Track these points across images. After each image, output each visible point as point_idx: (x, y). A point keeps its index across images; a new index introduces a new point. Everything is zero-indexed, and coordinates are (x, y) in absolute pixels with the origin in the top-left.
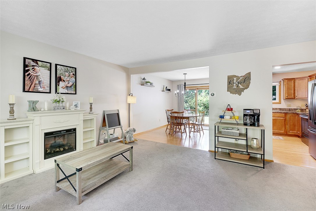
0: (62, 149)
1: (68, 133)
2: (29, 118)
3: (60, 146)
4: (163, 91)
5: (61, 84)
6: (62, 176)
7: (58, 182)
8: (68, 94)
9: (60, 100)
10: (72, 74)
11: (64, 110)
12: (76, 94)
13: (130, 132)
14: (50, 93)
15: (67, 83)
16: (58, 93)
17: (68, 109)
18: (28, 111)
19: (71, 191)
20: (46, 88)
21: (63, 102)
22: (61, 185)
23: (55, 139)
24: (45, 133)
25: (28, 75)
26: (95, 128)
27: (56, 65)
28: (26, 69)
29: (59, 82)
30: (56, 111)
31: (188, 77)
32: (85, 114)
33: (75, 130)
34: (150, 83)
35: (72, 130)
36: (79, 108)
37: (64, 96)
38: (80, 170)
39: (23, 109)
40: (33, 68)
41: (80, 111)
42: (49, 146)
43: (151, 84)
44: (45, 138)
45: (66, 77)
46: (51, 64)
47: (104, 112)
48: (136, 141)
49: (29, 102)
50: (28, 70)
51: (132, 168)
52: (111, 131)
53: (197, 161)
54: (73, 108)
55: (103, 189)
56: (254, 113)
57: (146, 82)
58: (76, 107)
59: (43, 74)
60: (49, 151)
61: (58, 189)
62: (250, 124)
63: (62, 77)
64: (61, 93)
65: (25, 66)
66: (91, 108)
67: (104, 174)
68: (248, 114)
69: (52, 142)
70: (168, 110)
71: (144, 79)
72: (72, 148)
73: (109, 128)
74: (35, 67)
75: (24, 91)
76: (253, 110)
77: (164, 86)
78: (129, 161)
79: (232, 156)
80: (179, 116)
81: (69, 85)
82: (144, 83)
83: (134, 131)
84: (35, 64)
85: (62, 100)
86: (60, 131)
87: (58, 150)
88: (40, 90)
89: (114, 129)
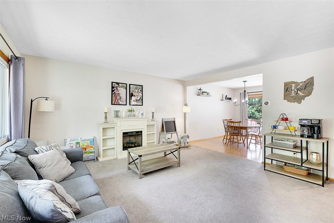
0: (133, 145)
1: (137, 134)
2: (115, 122)
3: (132, 143)
4: (222, 100)
5: (133, 98)
6: (131, 160)
7: (129, 164)
8: (137, 105)
9: (132, 110)
10: (140, 90)
11: (135, 117)
12: (142, 105)
13: (184, 137)
14: (126, 105)
15: (136, 97)
16: (131, 105)
17: (137, 116)
18: (114, 117)
19: (136, 170)
20: (124, 102)
21: (134, 111)
22: (131, 166)
23: (130, 137)
24: (123, 133)
25: (114, 93)
26: (155, 132)
27: (130, 85)
28: (113, 89)
29: (131, 97)
30: (129, 118)
31: (248, 85)
32: (148, 121)
33: (141, 132)
34: (206, 92)
35: (140, 132)
36: (144, 116)
37: (134, 107)
38: (140, 156)
39: (111, 116)
40: (117, 89)
41: (145, 118)
42: (126, 142)
43: (208, 94)
44: (123, 136)
45: (136, 93)
46: (126, 84)
47: (163, 119)
48: (190, 147)
49: (115, 111)
50: (114, 90)
51: (179, 164)
52: (169, 136)
53: (243, 169)
54: (140, 115)
55: (156, 174)
56: (311, 123)
57: (202, 92)
58: (143, 115)
59: (122, 92)
60: (125, 145)
61: (129, 169)
62: (307, 136)
63: (133, 93)
64: (133, 105)
65: (113, 87)
66: (153, 116)
67: (158, 165)
68: (306, 125)
69: (128, 140)
70: (226, 120)
71: (200, 89)
72: (140, 145)
73: (167, 133)
74: (118, 88)
75: (112, 104)
76: (311, 120)
77: (223, 94)
78: (177, 159)
79: (285, 170)
80: (234, 125)
81: (138, 99)
82: (201, 93)
83: (188, 137)
84: (118, 86)
85: (133, 110)
86: (132, 132)
87: (131, 145)
88: (121, 103)
89: (172, 134)
